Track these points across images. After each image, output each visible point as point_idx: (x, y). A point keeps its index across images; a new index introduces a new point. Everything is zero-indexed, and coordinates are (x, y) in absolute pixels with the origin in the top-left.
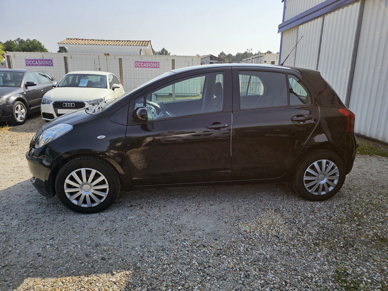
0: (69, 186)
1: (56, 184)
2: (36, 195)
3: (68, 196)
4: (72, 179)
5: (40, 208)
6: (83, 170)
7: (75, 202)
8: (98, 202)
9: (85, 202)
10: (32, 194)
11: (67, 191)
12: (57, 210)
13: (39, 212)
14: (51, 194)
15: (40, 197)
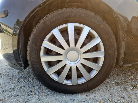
0: (48, 52)
1: (28, 49)
2: (9, 69)
3: (45, 68)
4: (53, 40)
5: (9, 83)
6: (71, 27)
7: (55, 77)
8: (87, 77)
9: (69, 77)
10: (6, 67)
11: (44, 59)
12: (29, 87)
13: (6, 88)
14: (20, 65)
15: (12, 71)
